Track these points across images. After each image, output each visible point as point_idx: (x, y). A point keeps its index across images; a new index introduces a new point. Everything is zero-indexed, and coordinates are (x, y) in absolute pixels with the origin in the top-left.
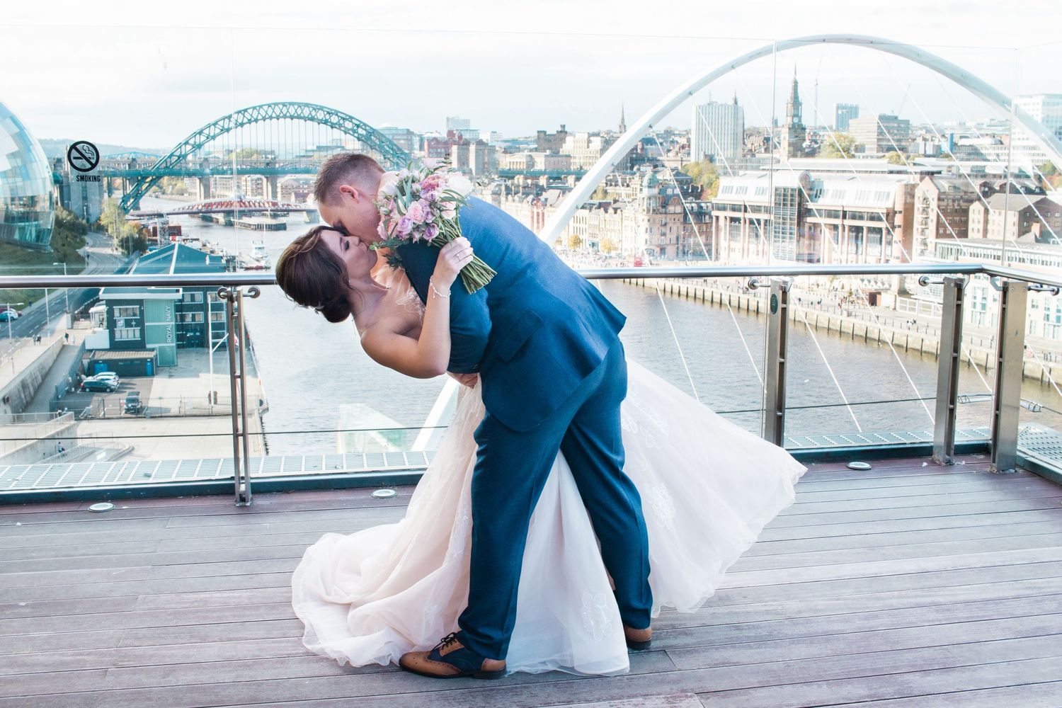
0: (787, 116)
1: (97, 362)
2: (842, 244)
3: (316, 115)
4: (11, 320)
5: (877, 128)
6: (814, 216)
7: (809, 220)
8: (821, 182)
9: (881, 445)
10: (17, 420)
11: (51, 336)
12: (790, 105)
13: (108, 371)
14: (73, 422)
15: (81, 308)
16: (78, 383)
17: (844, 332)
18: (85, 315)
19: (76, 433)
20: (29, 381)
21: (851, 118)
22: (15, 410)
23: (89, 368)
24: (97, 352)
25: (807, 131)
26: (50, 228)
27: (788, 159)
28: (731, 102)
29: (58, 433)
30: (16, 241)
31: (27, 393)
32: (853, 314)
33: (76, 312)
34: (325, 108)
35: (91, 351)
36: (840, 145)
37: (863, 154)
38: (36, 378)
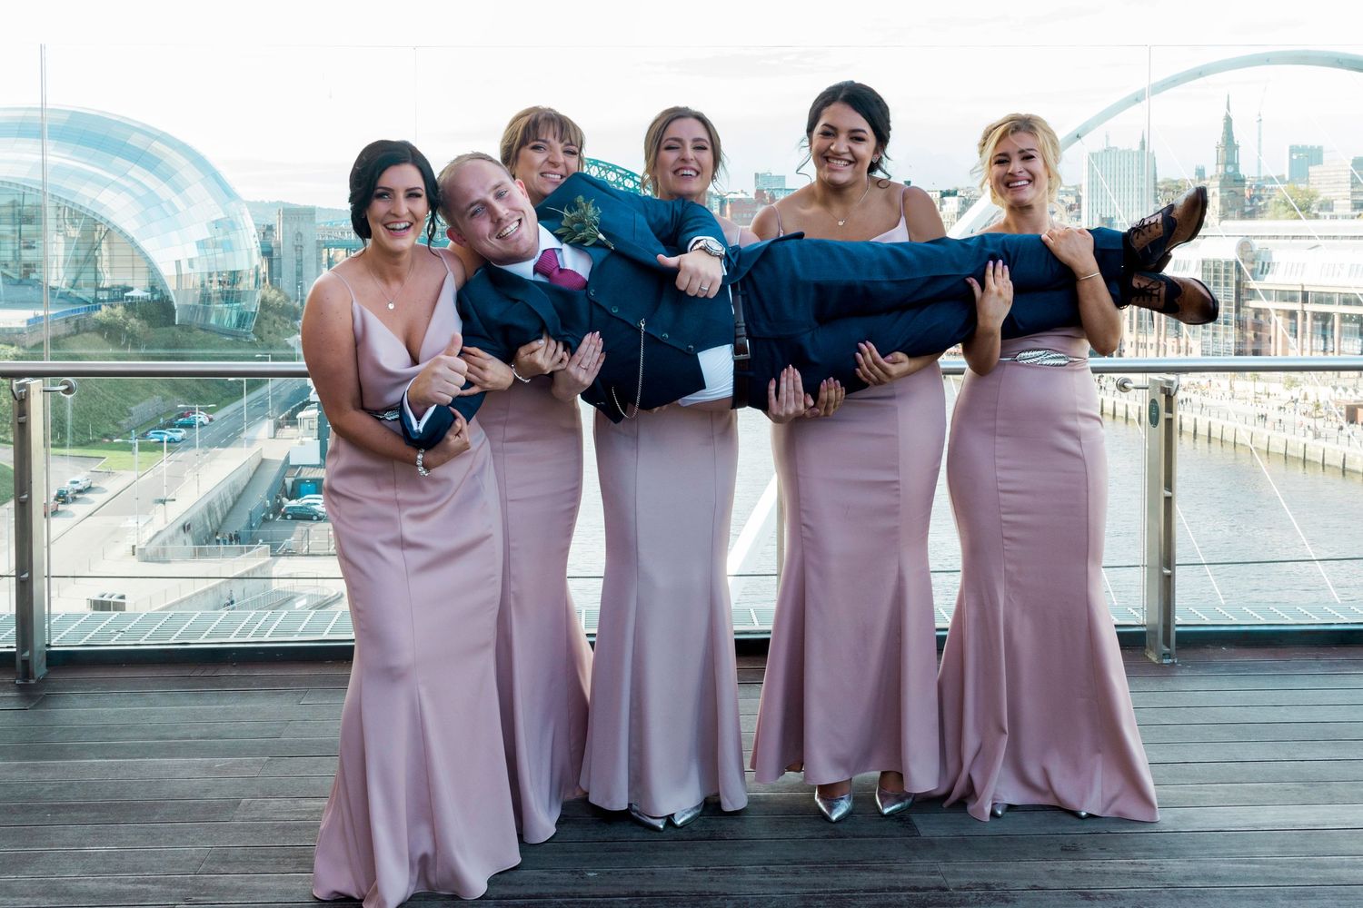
0: (1217, 164)
1: (303, 481)
2: (1303, 337)
3: (589, 171)
4: (199, 427)
5: (1349, 177)
6: (1260, 298)
7: (1253, 304)
8: (1268, 252)
9: (1332, 624)
10: (199, 554)
11: (248, 447)
12: (1220, 150)
13: (316, 493)
14: (269, 558)
15: (287, 413)
16: (277, 509)
17: (1309, 461)
18: (292, 420)
19: (271, 572)
20: (217, 504)
21: (1311, 165)
22: (198, 542)
23: (293, 490)
24: (304, 469)
25: (1248, 183)
26: (254, 311)
27: (1220, 221)
28: (1136, 147)
29: (248, 572)
30: (210, 325)
31: (213, 519)
32: (1323, 435)
33: (281, 417)
34: (601, 162)
35: (297, 467)
36: (1295, 202)
37: (1332, 213)
38: (225, 500)
